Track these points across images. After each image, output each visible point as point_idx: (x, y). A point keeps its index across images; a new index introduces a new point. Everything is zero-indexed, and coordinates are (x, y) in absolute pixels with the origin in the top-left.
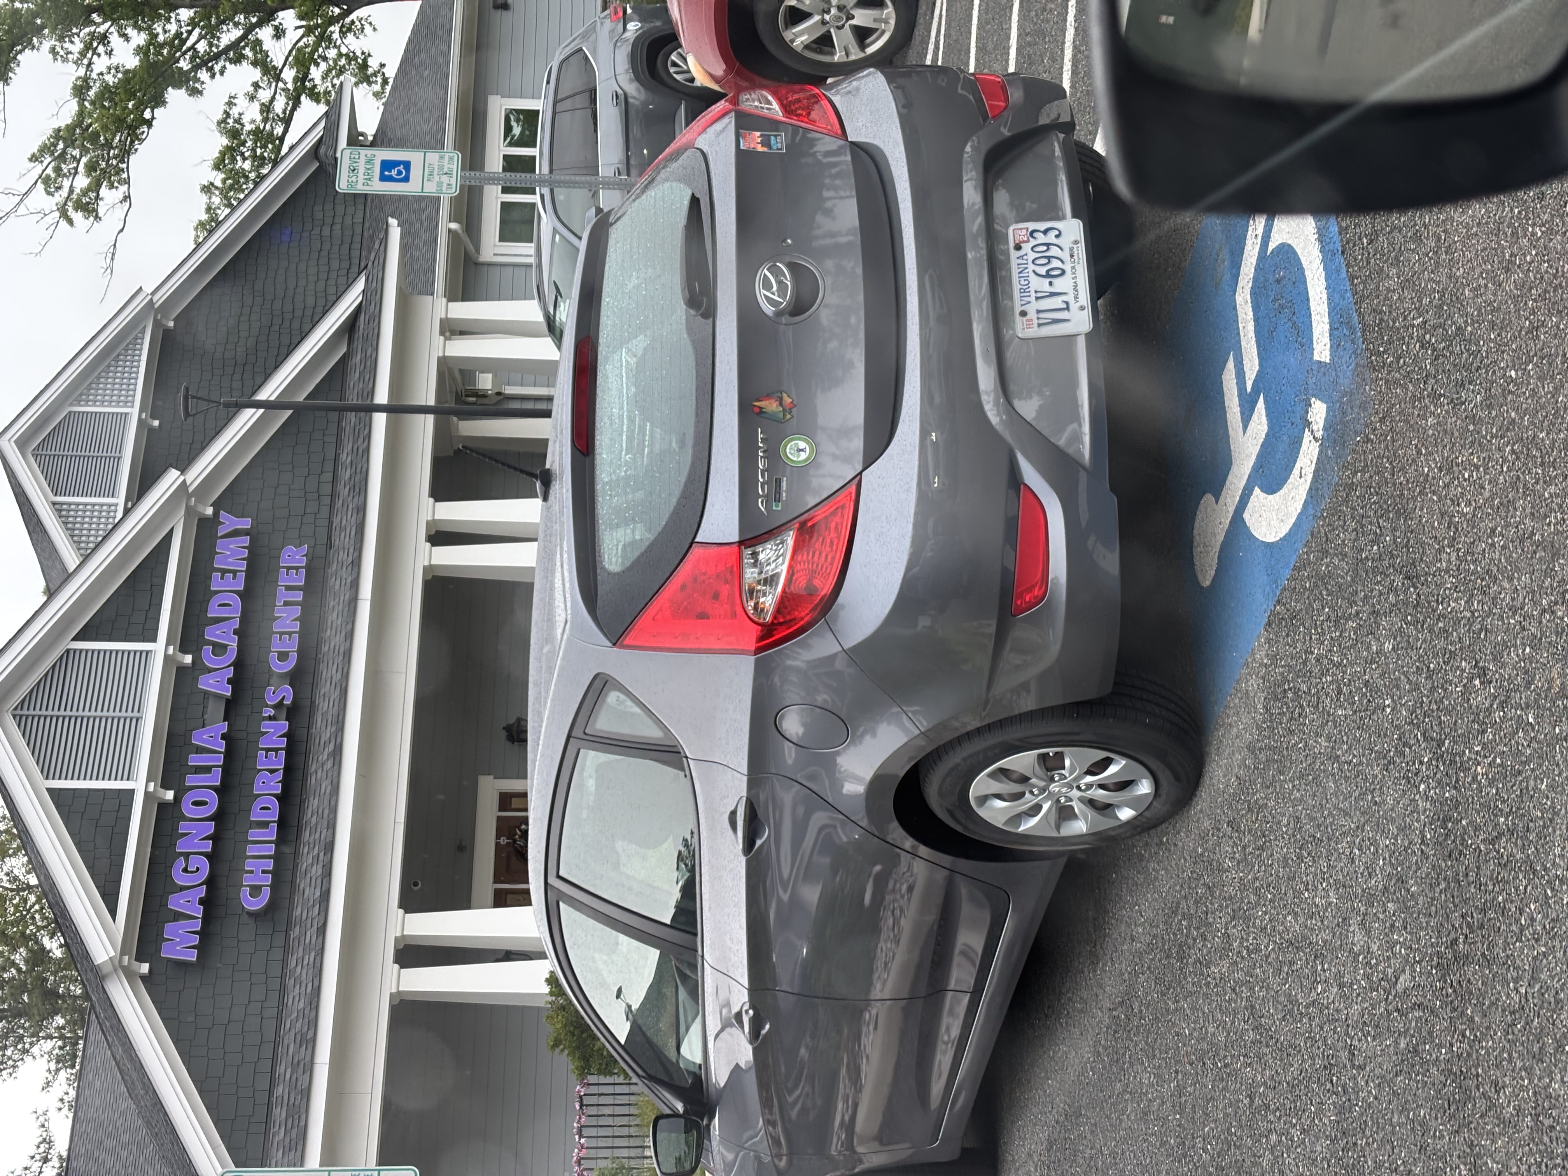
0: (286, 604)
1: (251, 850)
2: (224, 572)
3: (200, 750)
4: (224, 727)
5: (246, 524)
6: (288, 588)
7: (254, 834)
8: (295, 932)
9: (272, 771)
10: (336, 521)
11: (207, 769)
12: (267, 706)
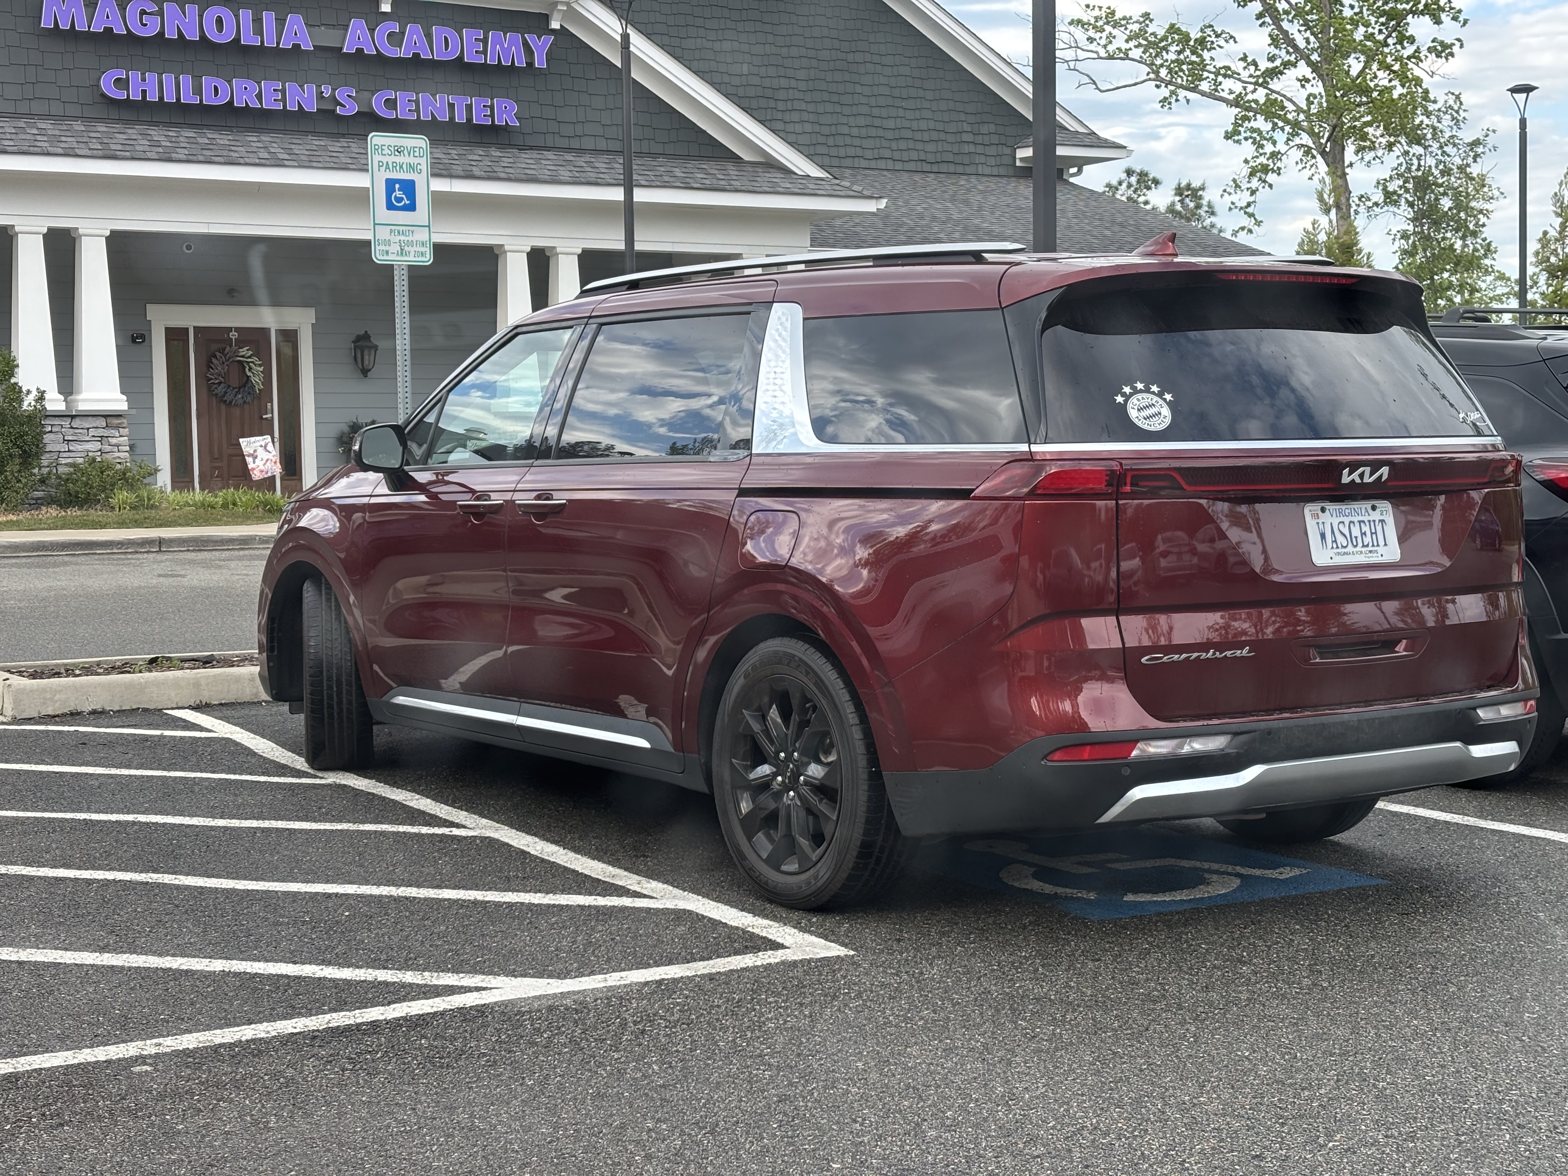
0: (451, 106)
1: (168, 79)
2: (485, 41)
3: (281, 22)
4: (307, 45)
5: (540, 62)
6: (469, 107)
7: (186, 81)
8: (78, 126)
9: (259, 96)
10: (550, 155)
11: (259, 31)
12: (334, 90)
